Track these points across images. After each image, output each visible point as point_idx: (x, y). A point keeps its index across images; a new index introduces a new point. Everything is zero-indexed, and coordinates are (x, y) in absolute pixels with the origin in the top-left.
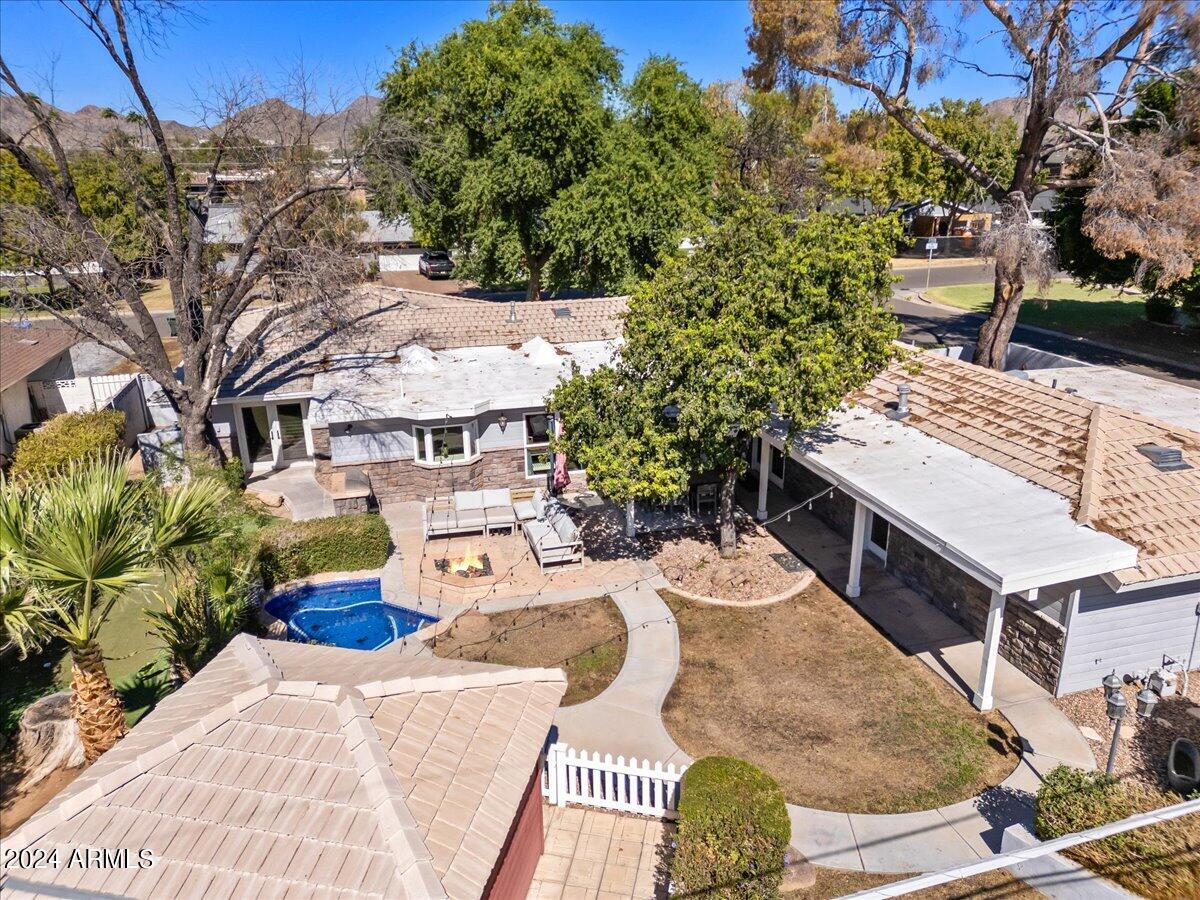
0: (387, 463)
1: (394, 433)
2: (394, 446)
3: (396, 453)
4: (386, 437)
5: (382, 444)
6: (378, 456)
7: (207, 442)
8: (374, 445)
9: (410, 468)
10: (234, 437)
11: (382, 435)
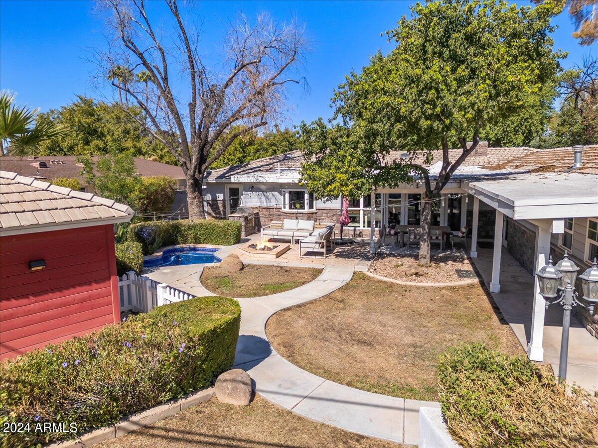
0: (268, 208)
1: (273, 193)
2: (273, 200)
3: (273, 204)
4: (269, 194)
5: (267, 198)
6: (265, 205)
7: (195, 191)
8: (263, 198)
9: (279, 213)
10: (224, 201)
11: (268, 193)
